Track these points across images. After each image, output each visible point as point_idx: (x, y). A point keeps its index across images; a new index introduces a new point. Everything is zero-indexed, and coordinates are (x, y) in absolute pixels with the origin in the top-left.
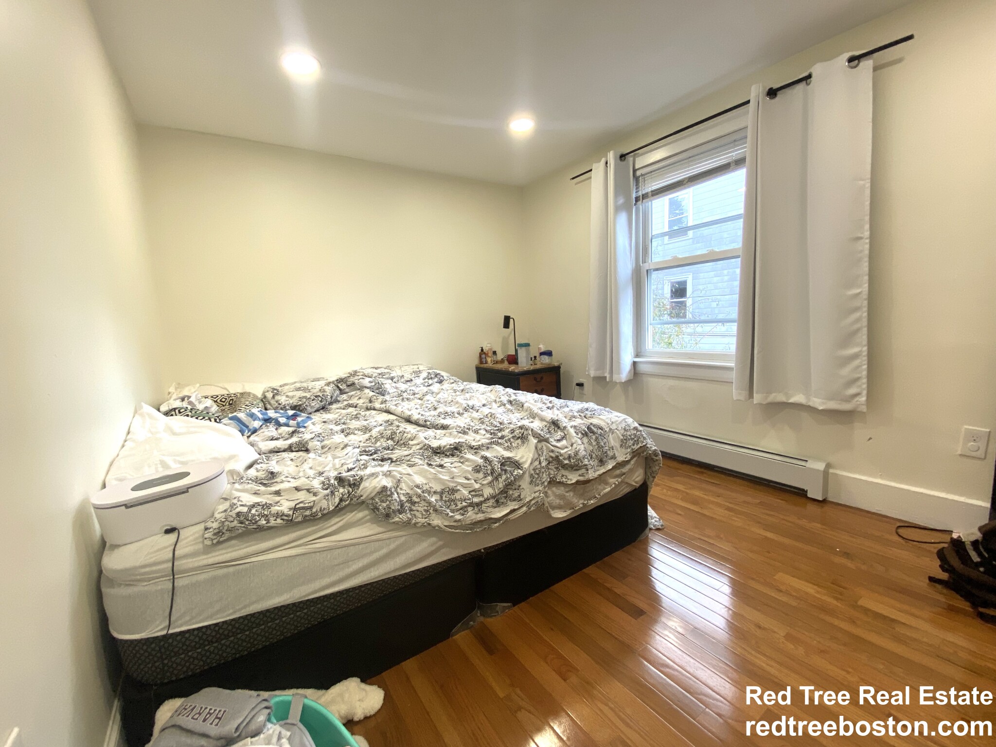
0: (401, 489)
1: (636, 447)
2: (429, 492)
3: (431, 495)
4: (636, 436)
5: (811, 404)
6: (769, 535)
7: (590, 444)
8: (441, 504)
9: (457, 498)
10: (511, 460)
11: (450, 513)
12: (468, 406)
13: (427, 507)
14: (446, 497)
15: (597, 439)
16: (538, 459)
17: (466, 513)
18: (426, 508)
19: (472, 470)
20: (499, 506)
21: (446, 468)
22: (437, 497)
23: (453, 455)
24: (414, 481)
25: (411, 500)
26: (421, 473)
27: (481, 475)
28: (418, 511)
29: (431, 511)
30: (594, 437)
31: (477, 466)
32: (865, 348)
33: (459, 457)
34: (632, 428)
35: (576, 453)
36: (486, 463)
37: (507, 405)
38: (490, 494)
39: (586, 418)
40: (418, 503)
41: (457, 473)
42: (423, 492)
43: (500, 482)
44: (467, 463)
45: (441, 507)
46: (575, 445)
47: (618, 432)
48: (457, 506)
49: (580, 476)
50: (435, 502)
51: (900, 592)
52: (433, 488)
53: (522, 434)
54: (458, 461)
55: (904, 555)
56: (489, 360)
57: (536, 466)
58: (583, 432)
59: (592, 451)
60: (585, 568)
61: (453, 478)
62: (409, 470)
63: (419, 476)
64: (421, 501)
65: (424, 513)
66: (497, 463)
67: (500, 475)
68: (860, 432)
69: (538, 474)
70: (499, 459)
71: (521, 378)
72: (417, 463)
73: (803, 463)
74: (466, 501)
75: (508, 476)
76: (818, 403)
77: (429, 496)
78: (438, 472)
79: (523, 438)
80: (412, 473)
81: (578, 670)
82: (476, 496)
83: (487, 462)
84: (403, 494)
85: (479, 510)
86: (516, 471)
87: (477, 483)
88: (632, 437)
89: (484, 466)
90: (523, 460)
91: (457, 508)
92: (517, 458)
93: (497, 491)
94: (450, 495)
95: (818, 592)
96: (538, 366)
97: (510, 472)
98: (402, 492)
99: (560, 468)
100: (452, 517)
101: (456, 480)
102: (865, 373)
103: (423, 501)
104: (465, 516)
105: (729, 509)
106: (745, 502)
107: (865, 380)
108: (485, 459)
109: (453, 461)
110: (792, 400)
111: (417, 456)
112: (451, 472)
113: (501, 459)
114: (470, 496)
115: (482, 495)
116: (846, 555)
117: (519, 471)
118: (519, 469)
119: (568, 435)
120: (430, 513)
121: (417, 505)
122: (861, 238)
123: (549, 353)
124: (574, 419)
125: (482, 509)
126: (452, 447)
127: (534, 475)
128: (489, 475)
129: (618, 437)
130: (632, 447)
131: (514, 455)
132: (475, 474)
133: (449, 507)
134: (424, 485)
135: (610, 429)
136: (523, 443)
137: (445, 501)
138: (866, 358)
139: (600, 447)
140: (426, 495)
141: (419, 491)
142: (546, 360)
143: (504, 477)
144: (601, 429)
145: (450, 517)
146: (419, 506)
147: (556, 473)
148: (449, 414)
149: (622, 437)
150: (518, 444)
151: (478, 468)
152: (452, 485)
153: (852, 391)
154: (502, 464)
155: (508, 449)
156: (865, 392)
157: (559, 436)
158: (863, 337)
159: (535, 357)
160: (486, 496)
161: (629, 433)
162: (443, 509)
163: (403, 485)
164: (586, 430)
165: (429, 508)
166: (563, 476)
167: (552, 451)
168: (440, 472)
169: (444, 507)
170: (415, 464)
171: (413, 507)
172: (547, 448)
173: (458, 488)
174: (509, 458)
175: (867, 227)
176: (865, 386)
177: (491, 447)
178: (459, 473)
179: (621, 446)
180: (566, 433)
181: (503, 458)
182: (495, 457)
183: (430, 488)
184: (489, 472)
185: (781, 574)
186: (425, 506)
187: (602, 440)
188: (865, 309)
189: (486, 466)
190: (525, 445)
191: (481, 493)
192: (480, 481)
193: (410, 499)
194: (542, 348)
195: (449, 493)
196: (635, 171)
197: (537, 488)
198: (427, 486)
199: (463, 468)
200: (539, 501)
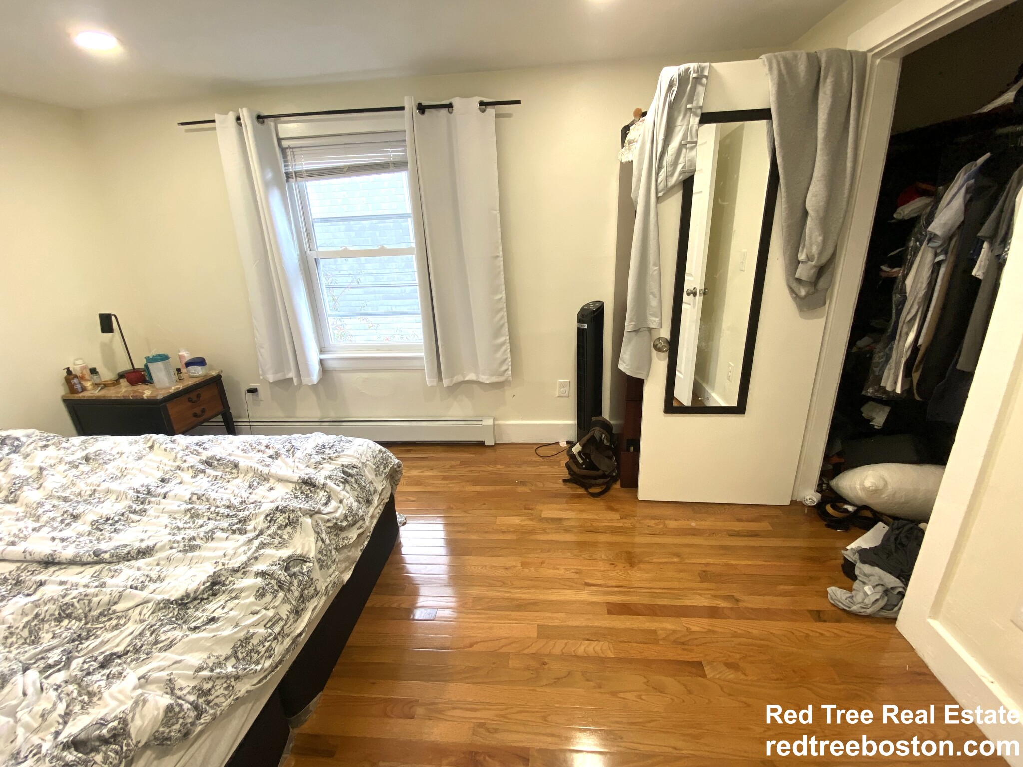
0: (181, 689)
1: (387, 470)
2: (220, 664)
3: (223, 666)
4: (383, 459)
5: (480, 380)
6: (478, 489)
7: (353, 490)
8: (241, 667)
9: (255, 643)
10: (293, 558)
11: (257, 667)
12: (138, 492)
13: (225, 682)
14: (242, 653)
15: (356, 480)
16: (319, 539)
17: (272, 652)
18: (225, 685)
19: (256, 599)
20: (300, 616)
21: (221, 619)
22: (233, 661)
23: (214, 595)
24: (189, 667)
25: (203, 691)
26: (192, 647)
27: (268, 597)
28: (218, 696)
29: (233, 683)
30: (353, 480)
31: (258, 591)
32: (507, 337)
33: (226, 593)
34: (377, 452)
35: (350, 509)
36: (266, 579)
37: (207, 471)
38: (288, 611)
39: (332, 460)
40: (213, 687)
41: (239, 615)
42: (212, 670)
43: (293, 591)
44: (243, 594)
45: (245, 669)
46: (345, 501)
47: (370, 464)
48: (260, 652)
49: (358, 529)
50: (234, 670)
51: (555, 497)
52: (221, 655)
53: (289, 519)
54: (228, 598)
55: (545, 469)
56: (88, 384)
57: (321, 547)
58: (342, 480)
59: (358, 497)
60: (365, 603)
61: (237, 625)
62: (170, 656)
63: (191, 654)
64: (214, 682)
65: (226, 692)
66: (280, 572)
67: (291, 583)
68: (508, 392)
69: (326, 555)
70: (279, 564)
71: (169, 406)
72: (175, 639)
73: (479, 423)
74: (268, 639)
75: (301, 578)
76: (485, 379)
77: (222, 668)
78: (214, 630)
79: (292, 523)
80: (179, 658)
81: (417, 701)
82: (274, 624)
83: (267, 576)
84: (189, 693)
85: (282, 636)
86: (304, 567)
87: (268, 610)
88: (381, 461)
89: (267, 585)
90: (306, 549)
91: (260, 655)
92: (299, 552)
93: (293, 602)
94: (246, 646)
95: (522, 521)
96: (190, 382)
97: (300, 572)
98: (185, 692)
99: (339, 532)
100: (261, 669)
101: (243, 624)
102: (509, 355)
103: (217, 681)
104: (273, 656)
105: (445, 478)
106: (451, 467)
107: (509, 360)
108: (263, 574)
109: (222, 602)
110: (466, 379)
111: (165, 629)
112: (229, 620)
113: (281, 563)
114: (270, 631)
115: (281, 619)
116: (522, 483)
117: (308, 564)
118: (306, 562)
119: (331, 493)
120: (233, 687)
121: (213, 691)
122: (497, 256)
123: (201, 362)
124: (321, 466)
125: (285, 632)
126: (208, 584)
127: (322, 558)
128: (278, 591)
129: (372, 468)
130: (384, 471)
131: (293, 550)
132: (261, 601)
133: (250, 661)
134: (208, 661)
135: (362, 463)
136: (294, 528)
137: (244, 658)
138: (508, 344)
139: (362, 488)
140: (218, 670)
141: (206, 673)
142: (198, 371)
143: (296, 583)
144: (355, 467)
145: (260, 671)
146: (216, 691)
147: (336, 540)
148: (116, 519)
149: (374, 467)
150: (288, 533)
151: (261, 590)
152: (242, 634)
153: (504, 367)
154: (287, 569)
155: (282, 545)
156: (510, 367)
157: (323, 499)
158: (505, 329)
159: (179, 370)
160: (285, 617)
161: (378, 459)
162: (248, 669)
163: (181, 682)
164: (342, 475)
165: (228, 682)
166: (343, 539)
167: (328, 521)
168: (217, 629)
169: (247, 666)
170: (171, 642)
171: (210, 698)
172: (322, 519)
173: (251, 631)
174: (290, 557)
175: (500, 248)
176: (510, 363)
177: (260, 555)
178: (240, 613)
179: (376, 475)
180: (328, 491)
181: (283, 560)
182: (272, 565)
183: (218, 658)
184: (276, 587)
185: (499, 518)
186: (222, 684)
187: (361, 479)
188: (505, 309)
189: (269, 583)
190: (298, 530)
191: (278, 616)
192: (272, 605)
193: (201, 692)
194: (186, 355)
195: (243, 646)
196: (279, 140)
197: (331, 570)
198: (213, 658)
199: (243, 604)
200: (336, 581)
